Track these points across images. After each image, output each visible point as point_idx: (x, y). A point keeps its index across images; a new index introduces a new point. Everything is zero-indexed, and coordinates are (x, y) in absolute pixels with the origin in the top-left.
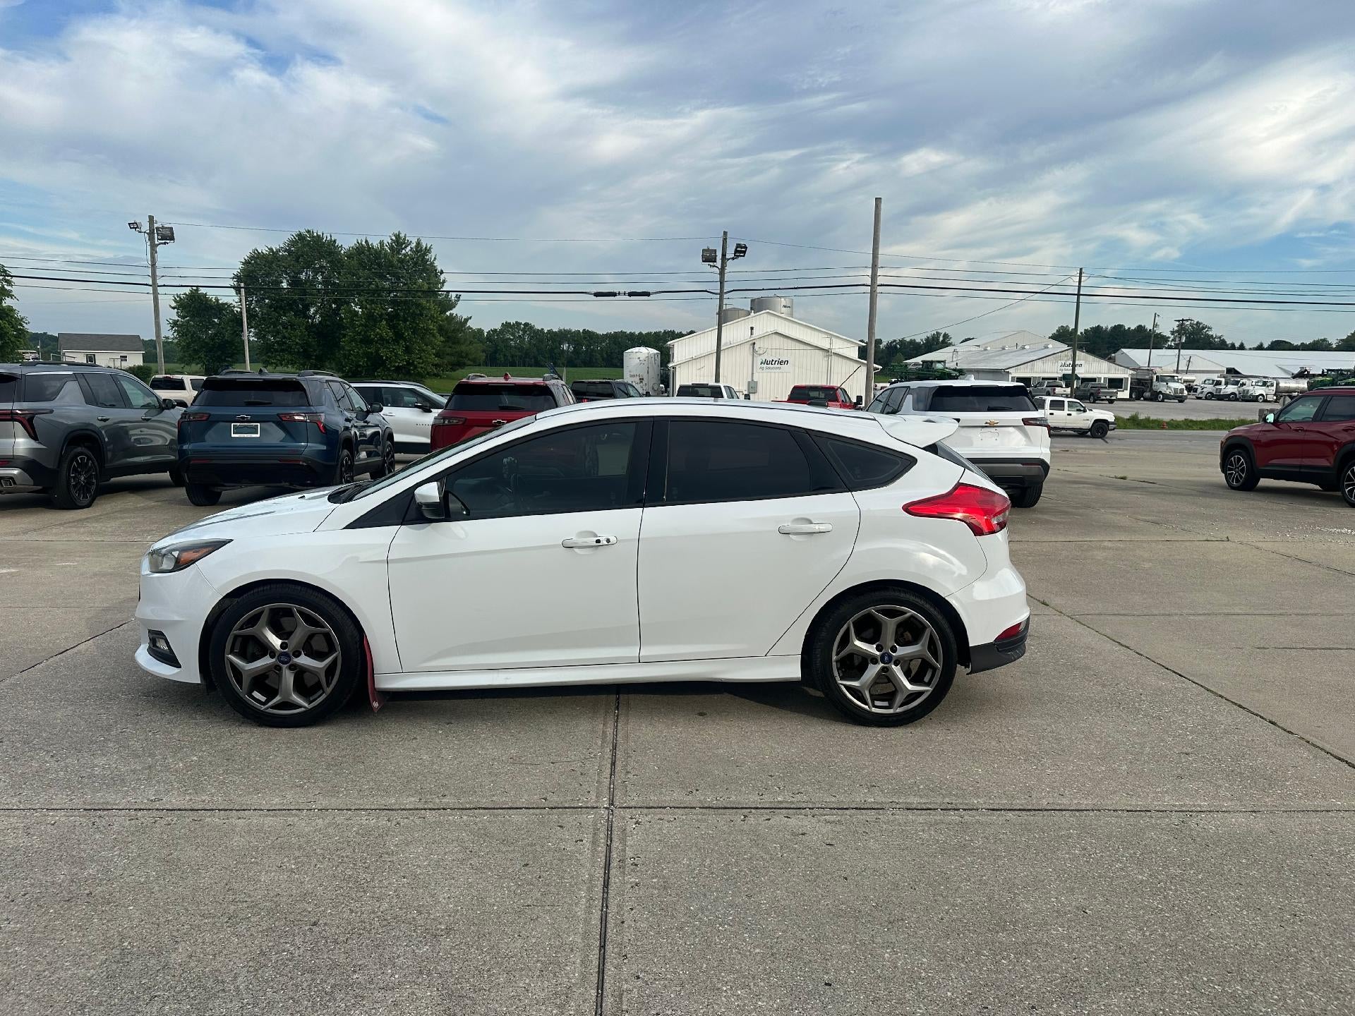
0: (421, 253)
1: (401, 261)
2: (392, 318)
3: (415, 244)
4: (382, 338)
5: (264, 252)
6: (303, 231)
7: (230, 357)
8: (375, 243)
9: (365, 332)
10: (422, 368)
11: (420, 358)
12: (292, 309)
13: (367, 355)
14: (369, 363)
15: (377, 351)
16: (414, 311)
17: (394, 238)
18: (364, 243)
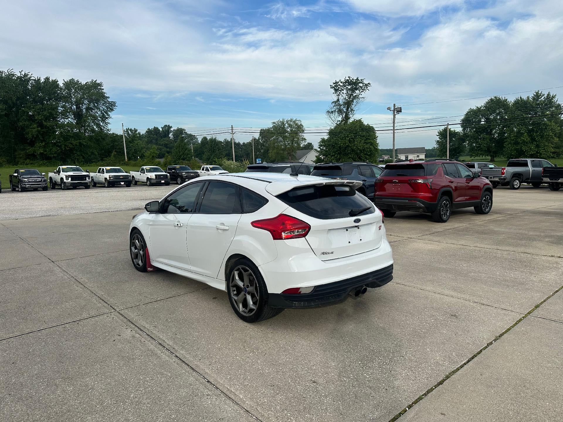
0: (550, 99)
1: (538, 104)
2: (530, 132)
3: (546, 95)
4: (524, 141)
5: (475, 109)
6: (493, 98)
7: (458, 154)
8: (525, 98)
9: (516, 139)
10: (544, 154)
11: (544, 149)
12: (484, 132)
13: (516, 150)
14: (517, 154)
15: (521, 148)
16: (542, 127)
17: (535, 94)
18: (519, 99)
